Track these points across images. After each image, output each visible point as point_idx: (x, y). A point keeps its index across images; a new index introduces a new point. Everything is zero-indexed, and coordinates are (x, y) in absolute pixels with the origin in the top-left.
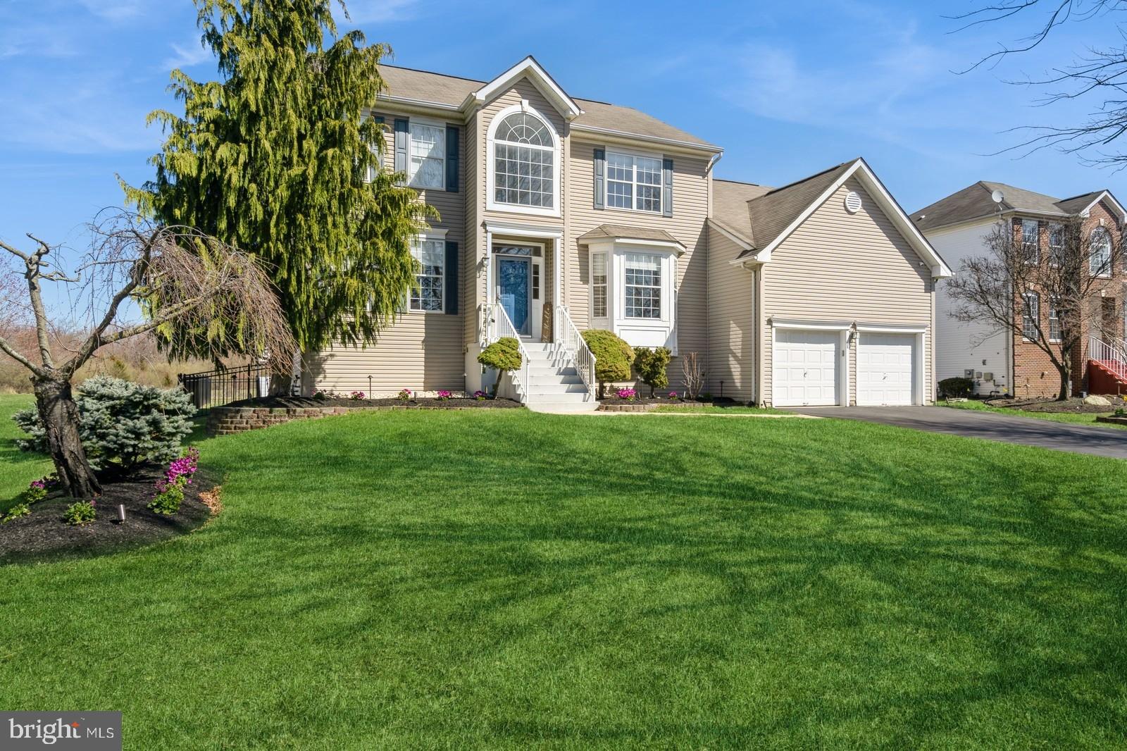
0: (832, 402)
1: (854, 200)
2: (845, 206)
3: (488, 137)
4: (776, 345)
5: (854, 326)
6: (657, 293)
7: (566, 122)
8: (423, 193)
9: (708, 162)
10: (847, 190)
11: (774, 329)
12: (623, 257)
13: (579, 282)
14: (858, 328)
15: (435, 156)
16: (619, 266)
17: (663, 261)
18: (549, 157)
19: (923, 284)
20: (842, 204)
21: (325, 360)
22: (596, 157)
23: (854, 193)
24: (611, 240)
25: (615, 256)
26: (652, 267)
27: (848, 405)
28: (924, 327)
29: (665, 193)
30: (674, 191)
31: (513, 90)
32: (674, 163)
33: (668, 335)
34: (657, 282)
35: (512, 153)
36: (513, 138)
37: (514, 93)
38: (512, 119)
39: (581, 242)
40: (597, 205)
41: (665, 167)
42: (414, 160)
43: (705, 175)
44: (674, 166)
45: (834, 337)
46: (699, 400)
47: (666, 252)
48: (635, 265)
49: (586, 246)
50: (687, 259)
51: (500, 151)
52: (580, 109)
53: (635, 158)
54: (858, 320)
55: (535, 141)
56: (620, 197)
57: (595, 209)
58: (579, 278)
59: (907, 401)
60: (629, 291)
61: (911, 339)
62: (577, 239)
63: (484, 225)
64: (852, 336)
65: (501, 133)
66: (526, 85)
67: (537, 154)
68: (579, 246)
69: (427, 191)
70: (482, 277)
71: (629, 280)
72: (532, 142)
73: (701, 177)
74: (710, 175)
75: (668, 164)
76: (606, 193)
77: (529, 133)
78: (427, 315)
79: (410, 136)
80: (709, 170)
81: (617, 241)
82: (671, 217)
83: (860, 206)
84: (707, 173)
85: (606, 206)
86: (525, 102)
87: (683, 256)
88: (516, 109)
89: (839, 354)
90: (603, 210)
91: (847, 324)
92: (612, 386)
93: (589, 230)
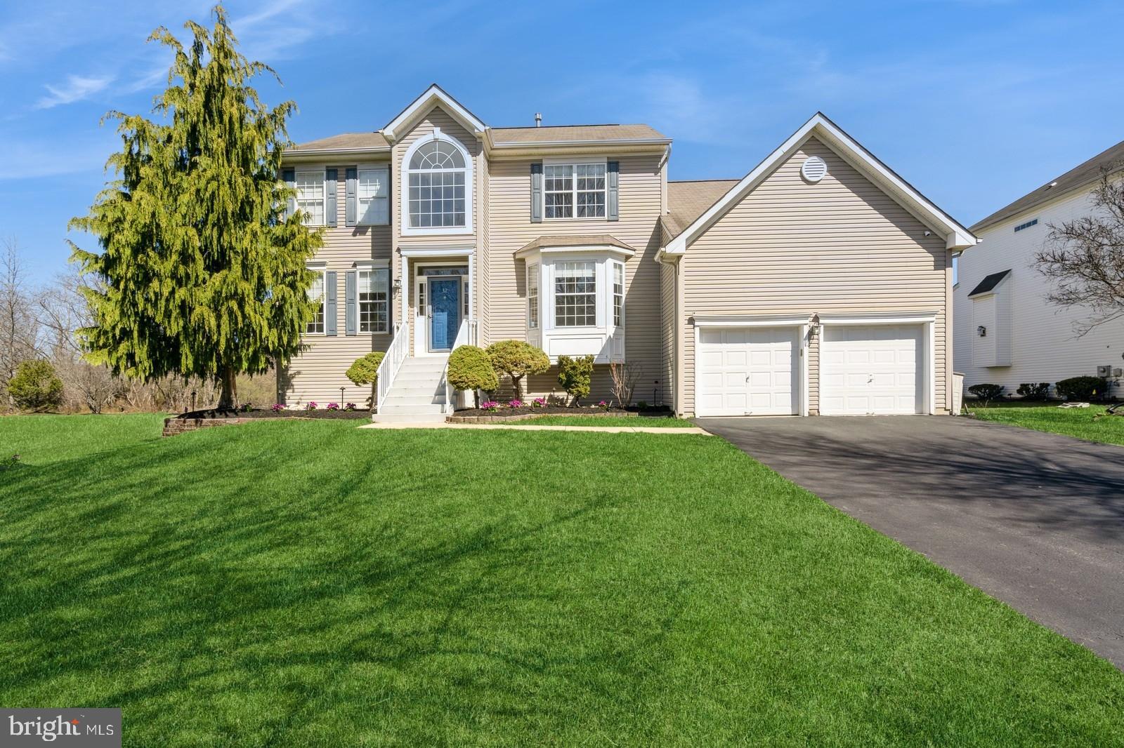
0: (787, 410)
1: (814, 166)
2: (802, 176)
3: (402, 169)
4: (701, 347)
5: (816, 319)
6: (591, 300)
7: (478, 140)
8: (370, 230)
9: (661, 157)
10: (806, 156)
11: (697, 330)
12: (553, 266)
13: (516, 296)
14: (821, 321)
15: (381, 195)
16: (548, 277)
17: (598, 265)
18: (460, 178)
19: (933, 259)
20: (799, 174)
21: (293, 377)
22: (533, 172)
23: (815, 158)
24: (536, 250)
25: (544, 266)
26: (587, 273)
27: (806, 414)
28: (932, 314)
29: (610, 197)
30: (620, 194)
31: (427, 121)
32: (620, 164)
33: (604, 341)
34: (592, 288)
35: (425, 179)
36: (426, 166)
37: (427, 123)
38: (425, 148)
39: (518, 256)
40: (535, 219)
41: (610, 170)
42: (362, 202)
43: (657, 171)
44: (620, 168)
45: (789, 333)
46: (630, 409)
47: (602, 257)
48: (567, 273)
49: (523, 260)
50: (635, 263)
51: (413, 179)
52: (484, 125)
53: (575, 167)
54: (820, 312)
55: (448, 165)
56: (558, 206)
57: (532, 223)
58: (516, 292)
59: (909, 409)
60: (559, 300)
61: (917, 332)
62: (514, 254)
63: (399, 250)
64: (811, 333)
65: (414, 164)
66: (437, 114)
67: (448, 177)
68: (516, 260)
69: (374, 227)
70: (398, 298)
71: (560, 288)
72: (445, 166)
73: (653, 174)
74: (665, 169)
75: (614, 166)
76: (544, 206)
77: (442, 158)
78: (373, 336)
79: (358, 181)
80: (662, 166)
81: (542, 250)
82: (617, 221)
83: (825, 172)
84: (660, 168)
85: (544, 218)
86: (437, 130)
87: (631, 259)
88: (429, 138)
89: (797, 354)
90: (540, 223)
91: (806, 317)
92: (551, 396)
93: (525, 244)
